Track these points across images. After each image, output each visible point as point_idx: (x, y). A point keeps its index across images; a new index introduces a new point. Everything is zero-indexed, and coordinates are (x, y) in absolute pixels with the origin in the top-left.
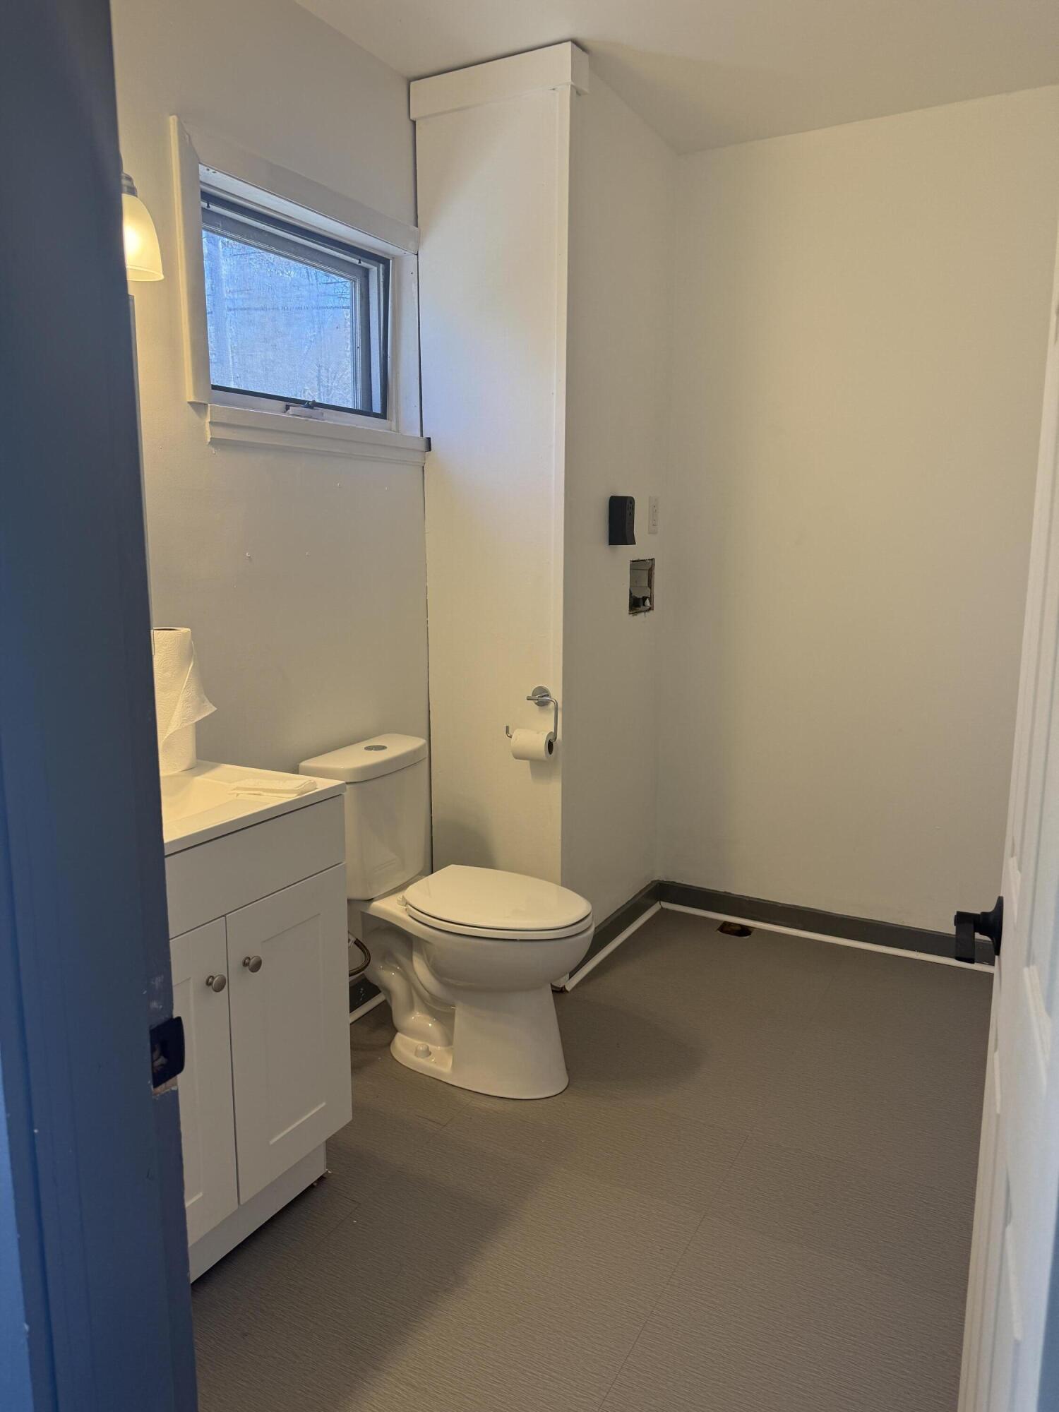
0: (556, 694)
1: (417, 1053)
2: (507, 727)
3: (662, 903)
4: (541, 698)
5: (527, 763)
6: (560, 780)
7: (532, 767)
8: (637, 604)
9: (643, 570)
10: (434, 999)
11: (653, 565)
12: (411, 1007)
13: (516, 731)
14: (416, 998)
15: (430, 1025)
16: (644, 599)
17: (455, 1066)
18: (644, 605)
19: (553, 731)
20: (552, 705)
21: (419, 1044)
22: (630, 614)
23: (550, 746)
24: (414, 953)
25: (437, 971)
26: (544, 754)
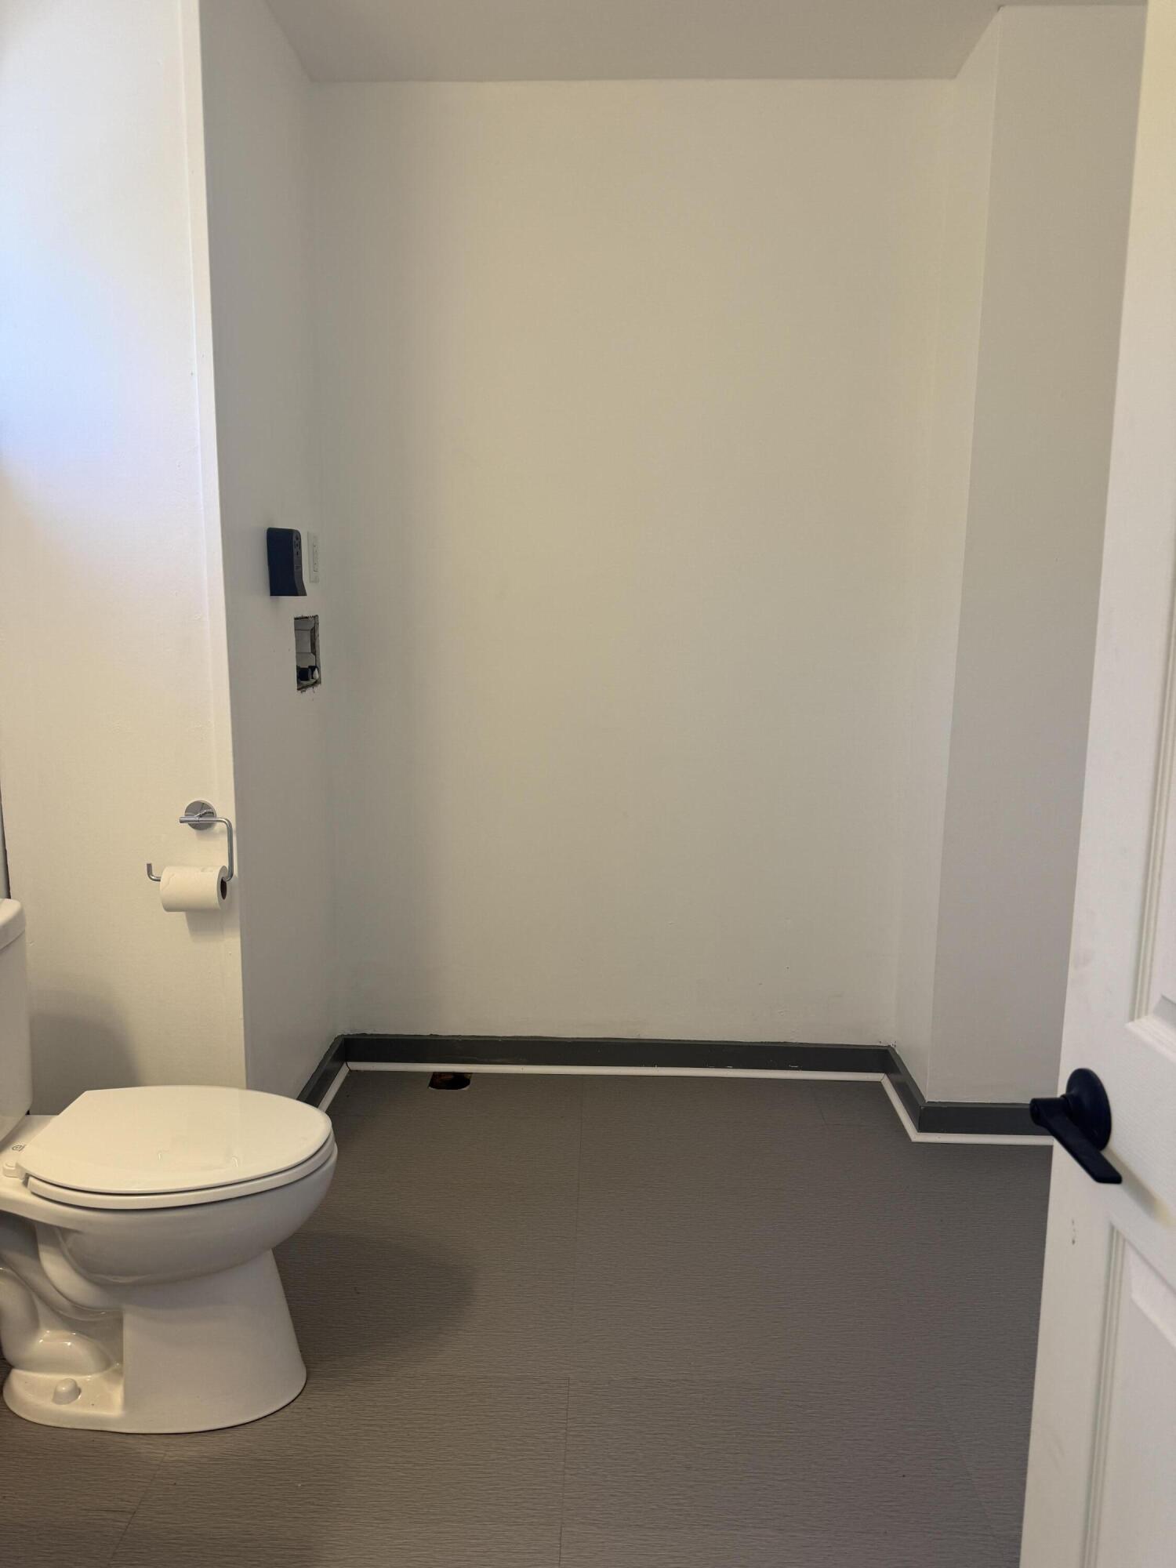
0: (225, 808)
1: (58, 1397)
2: (149, 866)
3: (350, 1064)
4: (201, 817)
5: (183, 914)
6: (239, 933)
7: (190, 921)
8: (306, 676)
9: (307, 629)
10: (79, 1308)
11: (316, 624)
12: (34, 1325)
13: (165, 871)
14: (41, 1309)
15: (69, 1344)
16: (313, 668)
17: (128, 1402)
18: (313, 678)
19: (227, 865)
20: (219, 827)
21: (60, 1380)
22: (298, 689)
23: (223, 886)
24: (41, 1247)
25: (85, 1267)
26: (217, 901)
